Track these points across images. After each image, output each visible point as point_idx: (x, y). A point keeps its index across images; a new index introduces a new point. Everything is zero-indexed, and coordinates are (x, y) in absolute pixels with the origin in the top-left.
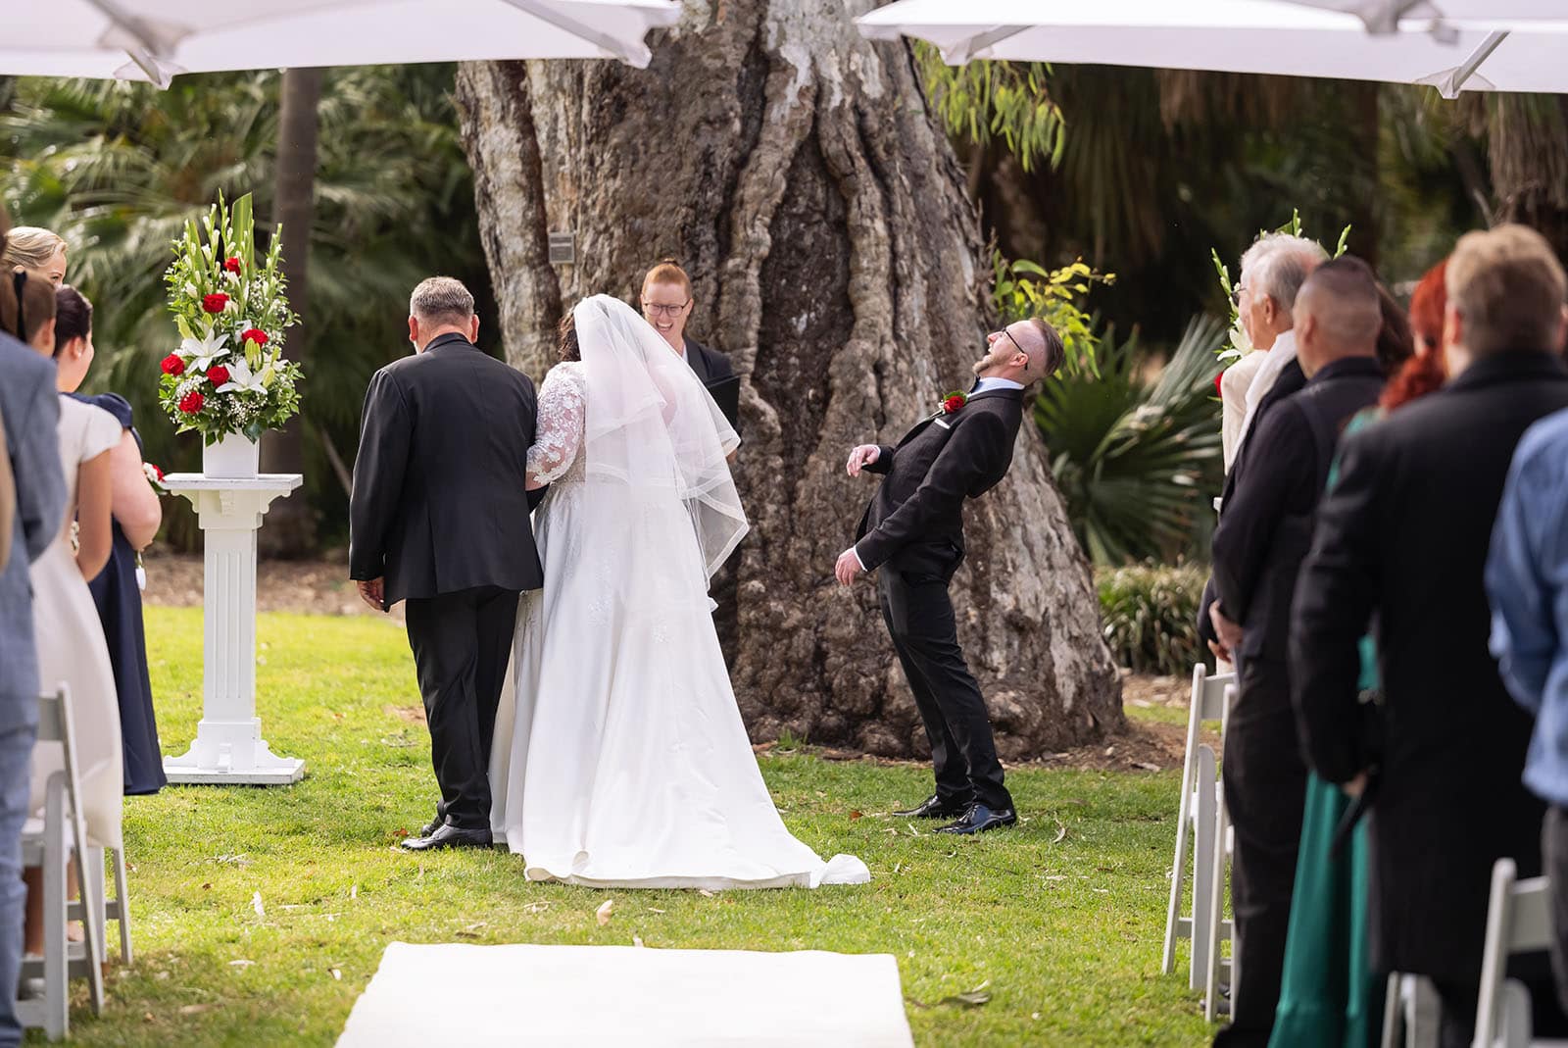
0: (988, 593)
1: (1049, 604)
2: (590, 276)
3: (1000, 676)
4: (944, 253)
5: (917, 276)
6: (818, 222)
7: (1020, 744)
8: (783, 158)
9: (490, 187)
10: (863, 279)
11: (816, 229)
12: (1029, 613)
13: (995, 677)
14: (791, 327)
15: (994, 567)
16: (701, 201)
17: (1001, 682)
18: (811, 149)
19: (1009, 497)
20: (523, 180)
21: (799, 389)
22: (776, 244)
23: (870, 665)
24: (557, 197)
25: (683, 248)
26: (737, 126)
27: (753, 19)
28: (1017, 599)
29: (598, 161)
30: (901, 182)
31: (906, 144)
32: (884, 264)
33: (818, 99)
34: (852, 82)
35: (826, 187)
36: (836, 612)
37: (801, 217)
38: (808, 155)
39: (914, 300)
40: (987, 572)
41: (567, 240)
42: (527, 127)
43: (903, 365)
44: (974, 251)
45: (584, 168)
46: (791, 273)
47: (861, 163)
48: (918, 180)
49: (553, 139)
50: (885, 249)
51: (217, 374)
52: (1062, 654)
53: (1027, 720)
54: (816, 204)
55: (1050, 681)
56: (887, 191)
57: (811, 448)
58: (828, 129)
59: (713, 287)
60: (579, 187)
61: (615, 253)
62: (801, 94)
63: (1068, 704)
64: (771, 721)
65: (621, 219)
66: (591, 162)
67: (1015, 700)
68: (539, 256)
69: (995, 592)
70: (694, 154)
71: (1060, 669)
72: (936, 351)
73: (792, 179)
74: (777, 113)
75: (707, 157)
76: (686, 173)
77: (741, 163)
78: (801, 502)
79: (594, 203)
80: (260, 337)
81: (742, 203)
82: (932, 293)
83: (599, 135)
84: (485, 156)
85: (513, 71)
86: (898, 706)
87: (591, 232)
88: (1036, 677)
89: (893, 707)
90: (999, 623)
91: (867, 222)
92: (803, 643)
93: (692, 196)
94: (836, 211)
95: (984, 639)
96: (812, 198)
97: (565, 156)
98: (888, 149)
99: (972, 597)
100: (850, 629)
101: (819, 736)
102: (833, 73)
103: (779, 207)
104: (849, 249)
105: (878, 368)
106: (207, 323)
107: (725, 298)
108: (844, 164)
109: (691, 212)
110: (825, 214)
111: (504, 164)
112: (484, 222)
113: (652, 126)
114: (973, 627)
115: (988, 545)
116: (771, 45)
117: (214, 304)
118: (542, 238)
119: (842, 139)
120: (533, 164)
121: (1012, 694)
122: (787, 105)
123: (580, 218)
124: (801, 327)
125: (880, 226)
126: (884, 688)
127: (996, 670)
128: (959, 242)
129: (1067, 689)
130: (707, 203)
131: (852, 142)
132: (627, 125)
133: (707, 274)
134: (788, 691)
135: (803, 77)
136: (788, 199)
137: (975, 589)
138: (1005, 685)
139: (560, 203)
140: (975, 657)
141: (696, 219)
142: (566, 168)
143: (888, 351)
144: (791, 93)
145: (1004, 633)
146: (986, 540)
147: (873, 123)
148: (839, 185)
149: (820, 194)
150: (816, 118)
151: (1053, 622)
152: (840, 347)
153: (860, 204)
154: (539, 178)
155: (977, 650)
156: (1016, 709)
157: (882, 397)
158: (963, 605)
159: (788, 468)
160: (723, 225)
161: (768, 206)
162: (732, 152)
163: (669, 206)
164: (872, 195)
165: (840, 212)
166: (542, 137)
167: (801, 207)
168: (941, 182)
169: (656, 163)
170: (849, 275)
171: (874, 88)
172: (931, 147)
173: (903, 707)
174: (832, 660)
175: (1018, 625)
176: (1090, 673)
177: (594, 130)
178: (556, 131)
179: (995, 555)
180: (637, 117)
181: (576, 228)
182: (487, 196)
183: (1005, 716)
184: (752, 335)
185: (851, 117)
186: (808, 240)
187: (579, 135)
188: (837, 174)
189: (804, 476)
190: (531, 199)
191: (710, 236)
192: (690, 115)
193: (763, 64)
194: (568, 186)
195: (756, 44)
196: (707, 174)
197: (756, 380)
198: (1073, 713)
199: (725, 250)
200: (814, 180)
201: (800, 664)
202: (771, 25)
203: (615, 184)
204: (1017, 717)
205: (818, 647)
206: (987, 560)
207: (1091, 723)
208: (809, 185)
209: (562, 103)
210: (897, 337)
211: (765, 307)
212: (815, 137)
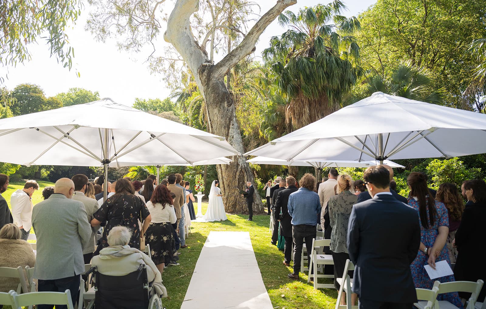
1: (259, 203)
8: (239, 171)
21: (241, 188)
22: (239, 177)
26: (236, 169)
30: (248, 173)
31: (248, 170)
33: (242, 167)
34: (244, 166)
42: (221, 169)
46: (240, 179)
50: (247, 178)
51: (199, 187)
52: (260, 207)
58: (243, 169)
59: (234, 180)
61: (227, 178)
68: (222, 178)
74: (239, 168)
77: (236, 172)
80: (202, 184)
83: (226, 170)
85: (220, 165)
91: (245, 176)
93: (233, 174)
94: (243, 175)
101: (242, 214)
106: (198, 183)
108: (244, 172)
111: (220, 172)
112: (218, 176)
117: (198, 182)
120: (222, 171)
122: (240, 167)
124: (241, 183)
129: (260, 209)
135: (241, 165)
138: (256, 209)
139: (223, 174)
142: (224, 172)
147: (246, 169)
156: (256, 211)
160: (235, 176)
161: (238, 175)
163: (231, 175)
164: (245, 174)
167: (241, 175)
169: (230, 172)
170: (244, 179)
171: (246, 166)
172: (250, 170)
175: (257, 204)
176: (262, 208)
178: (223, 169)
180: (229, 168)
182: (218, 174)
184: (237, 184)
186: (241, 177)
192: (233, 168)
193: (238, 165)
195: (237, 163)
197: (238, 187)
198: (261, 211)
199: (235, 178)
203: (227, 173)
208: (241, 173)
209: (224, 167)
211: (238, 182)
212: (242, 170)
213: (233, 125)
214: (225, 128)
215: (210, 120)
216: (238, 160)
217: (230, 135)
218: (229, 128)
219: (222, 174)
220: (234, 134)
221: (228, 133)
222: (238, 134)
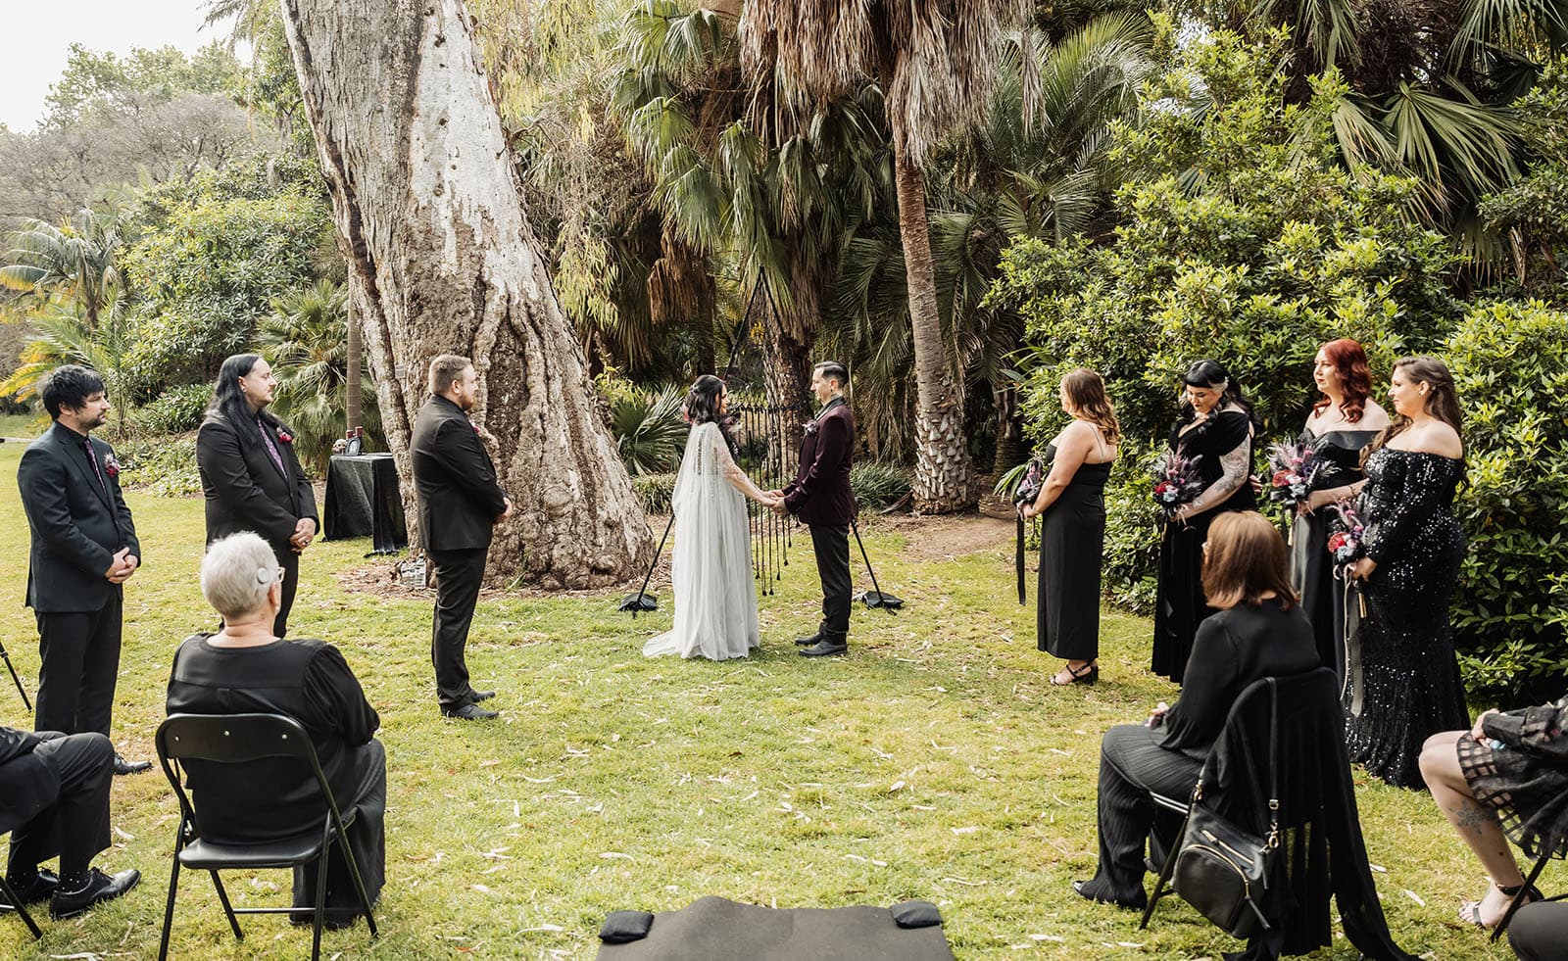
2: (412, 383)
3: (603, 548)
4: (568, 365)
5: (557, 376)
6: (512, 354)
7: (614, 579)
8: (494, 328)
9: (370, 347)
10: (531, 379)
11: (511, 357)
12: (614, 518)
14: (501, 401)
15: (597, 500)
17: (604, 551)
18: (506, 321)
19: (602, 468)
20: (383, 342)
21: (506, 428)
22: (493, 365)
23: (545, 549)
24: (397, 349)
26: (473, 314)
27: (478, 267)
28: (608, 513)
29: (412, 332)
30: (547, 336)
31: (549, 319)
32: (542, 371)
33: (508, 301)
34: (524, 293)
35: (514, 339)
36: (528, 526)
37: (504, 352)
38: (505, 326)
39: (556, 386)
40: (595, 502)
41: (402, 367)
42: (383, 319)
43: (552, 414)
44: (582, 363)
45: (406, 336)
46: (500, 377)
47: (529, 328)
48: (555, 334)
49: (393, 324)
50: (542, 364)
52: (630, 535)
53: (616, 567)
54: (510, 346)
55: (625, 548)
56: (542, 339)
57: (512, 455)
58: (514, 313)
60: (405, 345)
61: (421, 372)
62: (501, 299)
63: (633, 557)
64: (501, 577)
65: (423, 357)
66: (409, 333)
67: (611, 559)
68: (391, 375)
69: (599, 511)
70: (454, 327)
71: (629, 542)
72: (567, 407)
73: (498, 337)
74: (489, 307)
75: (459, 327)
76: (450, 336)
77: (475, 329)
78: (510, 478)
79: (411, 351)
81: (477, 347)
82: (564, 382)
83: (412, 320)
84: (367, 334)
85: (375, 295)
86: (558, 567)
87: (411, 363)
88: (619, 547)
89: (555, 568)
90: (601, 524)
91: (533, 353)
92: (513, 542)
93: (454, 346)
94: (519, 349)
95: (595, 533)
96: (508, 344)
97: (398, 331)
98: (541, 322)
99: (589, 514)
100: (534, 534)
101: (526, 582)
102: (514, 289)
103: (493, 348)
104: (526, 364)
105: (541, 417)
108: (522, 329)
110: (514, 351)
111: (374, 336)
112: (369, 361)
113: (435, 316)
114: (590, 527)
115: (594, 490)
116: (485, 279)
118: (392, 367)
119: (519, 318)
120: (386, 335)
121: (609, 556)
122: (495, 305)
123: (406, 357)
124: (506, 401)
125: (539, 354)
126: (551, 559)
127: (600, 547)
128: (575, 360)
129: (632, 551)
131: (525, 319)
132: (424, 316)
134: (508, 564)
135: (502, 292)
136: (497, 344)
137: (589, 510)
138: (606, 553)
139: (399, 350)
142: (400, 336)
143: (545, 409)
144: (496, 299)
145: (604, 529)
146: (593, 488)
147: (534, 310)
148: (519, 336)
149: (512, 342)
150: (508, 309)
151: (624, 521)
152: (524, 409)
153: (530, 346)
154: (389, 342)
155: (592, 538)
156: (611, 563)
157: (544, 429)
158: (585, 518)
159: (503, 463)
161: (488, 348)
162: (471, 325)
164: (534, 341)
165: (521, 350)
166: (389, 324)
167: (503, 348)
168: (566, 335)
169: (438, 332)
170: (526, 376)
171: (534, 296)
172: (561, 320)
174: (527, 548)
175: (610, 525)
176: (642, 541)
177: (410, 319)
178: (394, 320)
179: (598, 494)
180: (427, 312)
181: (405, 362)
182: (369, 351)
183: (606, 566)
184: (484, 406)
185: (524, 308)
186: (507, 362)
187: (404, 321)
188: (518, 333)
189: (511, 466)
190: (386, 351)
192: (451, 311)
193: (482, 285)
194: (400, 344)
195: (479, 278)
196: (461, 336)
197: (487, 425)
198: (635, 560)
200: (508, 336)
201: (512, 551)
202: (485, 269)
203: (419, 342)
204: (612, 567)
205: (520, 542)
206: (593, 496)
207: (643, 564)
208: (506, 338)
209: (396, 307)
210: (549, 402)
211: (489, 392)
212: (508, 317)
213: (440, 41)
214: (386, 55)
215: (294, 15)
216: (481, 258)
217: (420, 103)
218: (413, 59)
219: (388, 347)
220: (453, 98)
221: (411, 92)
222: (476, 105)
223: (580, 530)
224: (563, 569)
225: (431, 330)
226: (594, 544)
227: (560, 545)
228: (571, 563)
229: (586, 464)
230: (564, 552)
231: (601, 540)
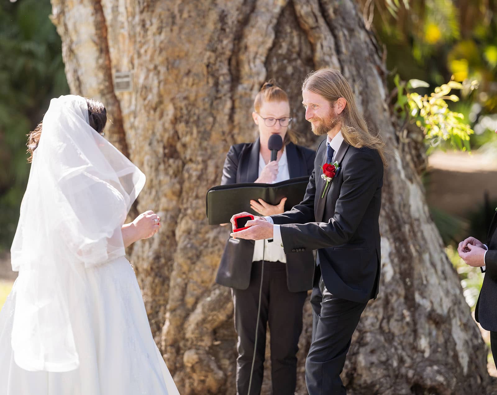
0: (413, 299)
1: (447, 303)
2: (145, 99)
3: (427, 355)
4: (369, 79)
6: (295, 60)
8: (272, 17)
9: (74, 47)
11: (294, 64)
12: (439, 311)
13: (423, 357)
15: (416, 283)
16: (219, 47)
17: (428, 359)
19: (419, 235)
20: (96, 38)
22: (269, 74)
24: (119, 49)
25: (208, 78)
28: (432, 303)
29: (148, 23)
30: (343, 33)
35: (300, 36)
38: (287, 16)
40: (412, 285)
41: (127, 76)
42: (98, 6)
45: (138, 29)
47: (321, 21)
48: (351, 31)
49: (115, 12)
52: (459, 337)
53: (449, 385)
54: (294, 47)
55: (456, 357)
56: (336, 38)
59: (229, 104)
60: (135, 42)
61: (162, 84)
63: (465, 370)
65: (165, 61)
66: (144, 26)
67: (439, 372)
68: (107, 87)
69: (418, 298)
70: (213, 16)
71: (460, 347)
73: (278, 31)
75: (223, 18)
76: (209, 29)
79: (146, 51)
81: (246, 48)
82: (365, 103)
84: (70, 26)
86: (365, 381)
87: (145, 70)
88: (447, 353)
89: (362, 381)
90: (423, 319)
91: (327, 58)
94: (306, 51)
95: (415, 332)
96: (291, 43)
97: (124, 23)
99: (405, 303)
103: (270, 50)
107: (238, 110)
108: (311, 21)
109: (213, 55)
110: (299, 54)
112: (69, 69)
114: (408, 324)
115: (411, 269)
118: (109, 77)
120: (102, 29)
121: (435, 368)
123: (136, 62)
125: (334, 60)
126: (355, 369)
127: (423, 352)
128: (375, 72)
130: (223, 48)
131: (316, 7)
133: (225, 95)
136: (276, 44)
137: (406, 298)
138: (431, 362)
139: (122, 53)
140: (410, 344)
141: (216, 59)
145: (427, 326)
146: (410, 264)
148: (308, 34)
149: (296, 41)
151: (452, 315)
153: (322, 46)
154: (106, 39)
155: (411, 339)
156: (440, 379)
158: (400, 308)
160: (234, 62)
161: (263, 51)
162: (238, 15)
163: (198, 51)
165: (309, 52)
167: (283, 50)
173: (369, 382)
175: (435, 320)
176: (473, 347)
177: (145, 4)
178: (117, 7)
179: (416, 273)
181: (133, 68)
182: (71, 51)
183: (434, 384)
186: (290, 70)
187: (134, 8)
188: (307, 27)
190: (101, 51)
191: (225, 70)
194: (127, 41)
196: (223, 29)
198: (469, 376)
199: (236, 79)
200: (291, 32)
204: (442, 384)
206: (411, 277)
207: (479, 381)
208: (288, 35)
223: (395, 327)
224: (373, 385)
225: (178, 21)
226: (415, 348)
227: (368, 348)
228: (385, 376)
229: (399, 228)
230: (374, 359)
231: (423, 343)
